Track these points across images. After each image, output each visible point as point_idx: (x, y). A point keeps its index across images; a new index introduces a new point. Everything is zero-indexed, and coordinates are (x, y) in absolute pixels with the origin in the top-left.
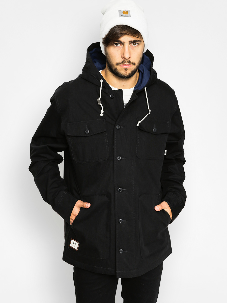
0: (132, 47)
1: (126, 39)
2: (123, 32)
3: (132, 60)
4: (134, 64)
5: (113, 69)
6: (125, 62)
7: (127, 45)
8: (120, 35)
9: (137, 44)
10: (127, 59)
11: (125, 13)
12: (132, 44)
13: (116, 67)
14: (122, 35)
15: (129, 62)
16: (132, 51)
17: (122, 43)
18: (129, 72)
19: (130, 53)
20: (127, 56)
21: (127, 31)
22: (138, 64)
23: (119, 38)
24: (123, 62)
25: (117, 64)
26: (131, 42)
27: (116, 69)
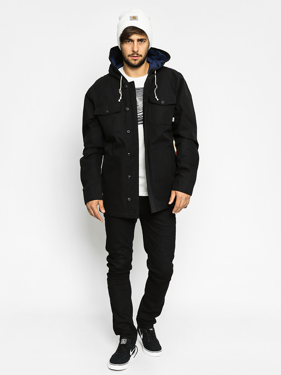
0: (140, 43)
1: (135, 37)
2: (133, 31)
3: (139, 53)
4: (141, 56)
5: (126, 60)
6: (134, 54)
7: (136, 42)
8: (130, 34)
9: (143, 42)
10: (135, 52)
11: (134, 18)
12: (140, 42)
13: (128, 58)
14: (132, 34)
15: (138, 54)
16: (139, 46)
17: (132, 41)
18: (137, 62)
19: (138, 48)
20: (136, 50)
21: (136, 31)
22: (144, 56)
23: (130, 36)
24: (132, 54)
25: (129, 56)
26: (139, 40)
27: (128, 60)
